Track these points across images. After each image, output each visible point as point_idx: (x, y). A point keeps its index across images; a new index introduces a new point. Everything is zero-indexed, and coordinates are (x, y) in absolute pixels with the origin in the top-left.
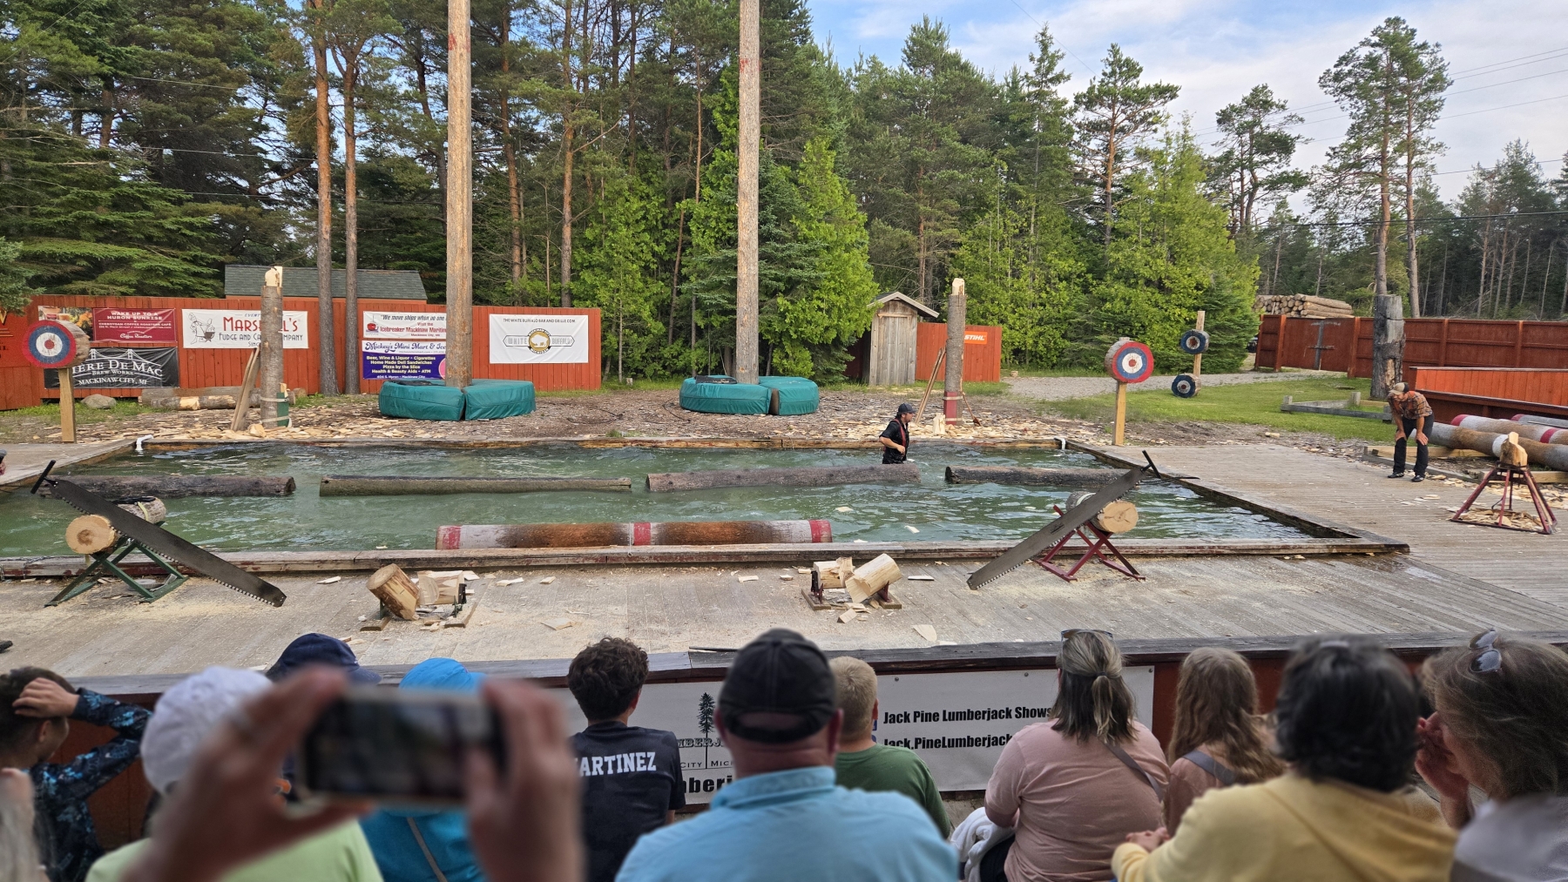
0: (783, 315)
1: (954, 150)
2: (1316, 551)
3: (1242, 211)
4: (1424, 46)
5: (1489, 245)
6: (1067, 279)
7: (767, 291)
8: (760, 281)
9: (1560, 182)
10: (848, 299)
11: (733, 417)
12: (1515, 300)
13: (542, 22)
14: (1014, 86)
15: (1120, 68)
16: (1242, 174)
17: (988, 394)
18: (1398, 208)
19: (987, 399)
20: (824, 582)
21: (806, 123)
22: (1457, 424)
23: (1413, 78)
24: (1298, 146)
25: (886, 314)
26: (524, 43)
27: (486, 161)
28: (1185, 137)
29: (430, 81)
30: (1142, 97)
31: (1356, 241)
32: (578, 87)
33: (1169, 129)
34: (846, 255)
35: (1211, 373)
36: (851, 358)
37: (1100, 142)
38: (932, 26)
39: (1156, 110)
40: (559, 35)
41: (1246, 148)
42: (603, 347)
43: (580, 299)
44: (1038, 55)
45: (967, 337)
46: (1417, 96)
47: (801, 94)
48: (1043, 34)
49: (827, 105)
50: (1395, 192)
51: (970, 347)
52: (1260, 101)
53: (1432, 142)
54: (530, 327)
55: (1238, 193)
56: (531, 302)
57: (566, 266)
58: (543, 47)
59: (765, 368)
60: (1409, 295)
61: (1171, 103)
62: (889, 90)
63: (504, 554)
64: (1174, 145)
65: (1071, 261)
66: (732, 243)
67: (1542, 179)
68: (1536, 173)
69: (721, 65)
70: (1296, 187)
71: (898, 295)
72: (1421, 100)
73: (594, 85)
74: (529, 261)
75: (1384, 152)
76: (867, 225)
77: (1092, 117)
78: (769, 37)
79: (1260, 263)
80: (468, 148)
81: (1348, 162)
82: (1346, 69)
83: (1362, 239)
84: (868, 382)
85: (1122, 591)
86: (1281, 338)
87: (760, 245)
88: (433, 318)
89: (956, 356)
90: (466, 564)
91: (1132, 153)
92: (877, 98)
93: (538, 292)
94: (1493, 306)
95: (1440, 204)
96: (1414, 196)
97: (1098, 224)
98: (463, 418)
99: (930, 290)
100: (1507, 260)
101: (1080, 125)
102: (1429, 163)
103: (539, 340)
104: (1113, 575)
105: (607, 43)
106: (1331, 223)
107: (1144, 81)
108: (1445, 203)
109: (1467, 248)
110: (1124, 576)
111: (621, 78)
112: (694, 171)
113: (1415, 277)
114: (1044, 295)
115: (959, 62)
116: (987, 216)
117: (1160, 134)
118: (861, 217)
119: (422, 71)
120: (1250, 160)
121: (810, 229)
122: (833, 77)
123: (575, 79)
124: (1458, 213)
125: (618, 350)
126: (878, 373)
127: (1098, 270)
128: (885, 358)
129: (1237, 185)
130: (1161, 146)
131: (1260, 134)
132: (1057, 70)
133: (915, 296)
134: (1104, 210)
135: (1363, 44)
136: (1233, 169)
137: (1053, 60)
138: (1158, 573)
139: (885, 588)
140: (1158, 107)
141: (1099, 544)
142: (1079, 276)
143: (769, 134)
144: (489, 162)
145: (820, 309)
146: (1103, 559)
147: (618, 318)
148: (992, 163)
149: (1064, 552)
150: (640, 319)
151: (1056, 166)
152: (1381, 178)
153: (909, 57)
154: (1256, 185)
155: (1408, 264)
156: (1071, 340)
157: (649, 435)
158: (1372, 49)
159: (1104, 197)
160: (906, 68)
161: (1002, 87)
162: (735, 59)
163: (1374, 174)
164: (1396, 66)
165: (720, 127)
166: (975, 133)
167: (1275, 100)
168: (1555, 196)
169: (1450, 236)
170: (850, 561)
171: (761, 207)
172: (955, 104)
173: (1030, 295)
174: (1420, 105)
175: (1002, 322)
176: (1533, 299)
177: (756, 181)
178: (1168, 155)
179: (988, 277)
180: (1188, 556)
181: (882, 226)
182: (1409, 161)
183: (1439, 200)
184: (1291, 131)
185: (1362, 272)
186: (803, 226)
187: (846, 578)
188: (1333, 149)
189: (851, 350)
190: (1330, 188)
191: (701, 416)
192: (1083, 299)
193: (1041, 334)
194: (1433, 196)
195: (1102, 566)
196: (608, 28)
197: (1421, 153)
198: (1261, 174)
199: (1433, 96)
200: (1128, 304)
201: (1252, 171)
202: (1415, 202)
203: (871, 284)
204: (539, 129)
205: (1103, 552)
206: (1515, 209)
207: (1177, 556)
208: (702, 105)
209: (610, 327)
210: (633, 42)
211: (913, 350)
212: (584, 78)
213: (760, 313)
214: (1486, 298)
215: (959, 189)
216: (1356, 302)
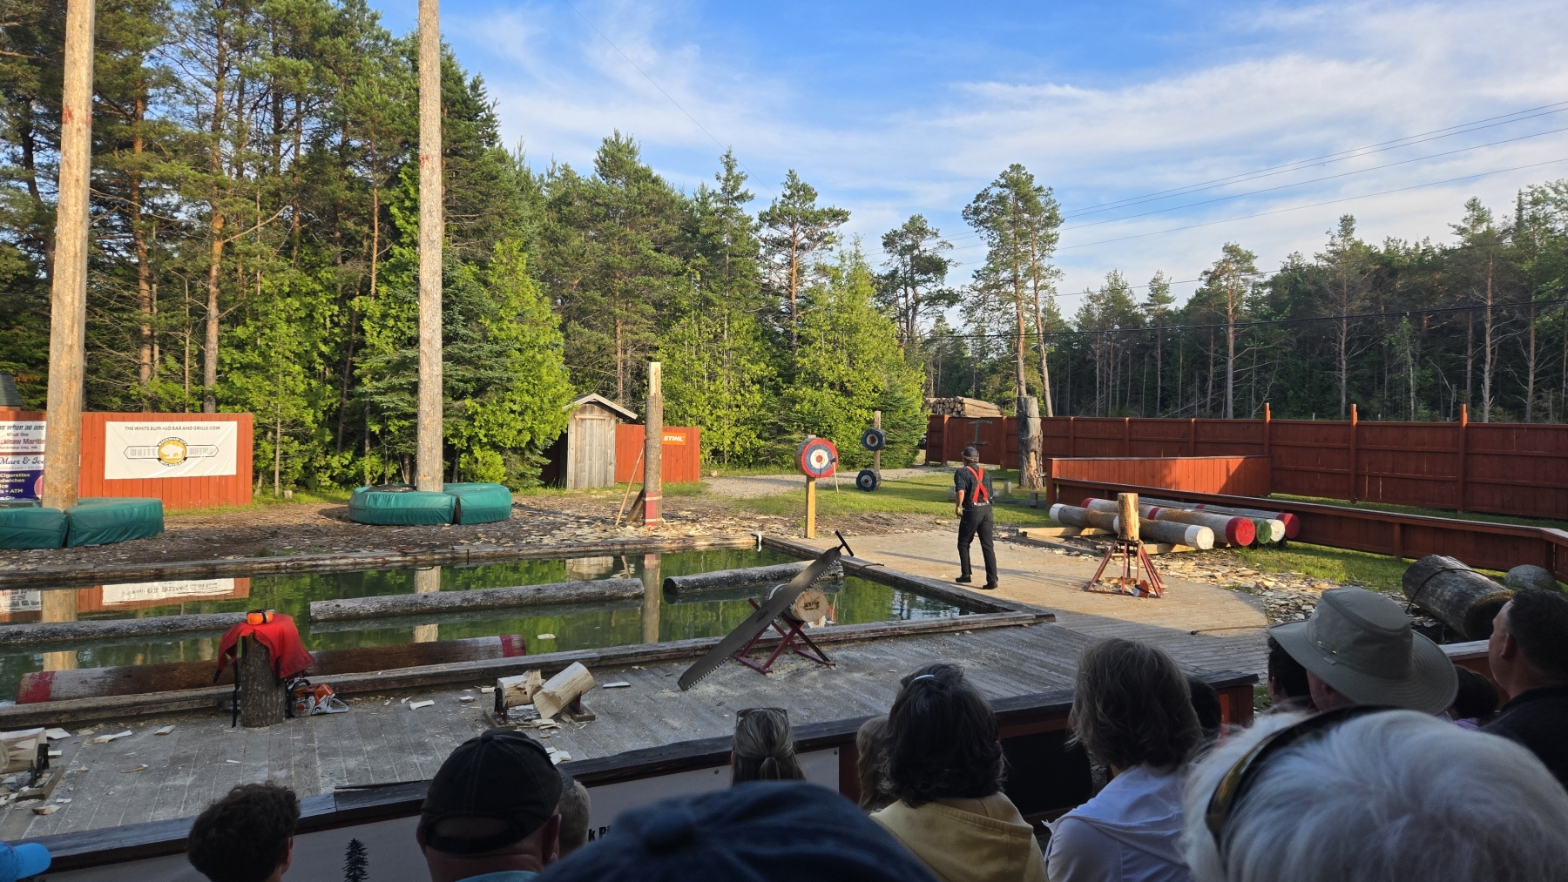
0: (471, 418)
1: (648, 257)
2: (981, 626)
3: (907, 323)
4: (1040, 189)
5: (1100, 356)
6: (760, 382)
7: (452, 391)
8: (445, 382)
9: (1146, 305)
10: (542, 401)
11: (412, 529)
12: (1123, 401)
13: (188, 102)
14: (704, 203)
15: (798, 192)
16: (906, 290)
17: (688, 494)
18: (1029, 323)
19: (687, 499)
20: (509, 700)
21: (497, 223)
22: (1086, 506)
23: (1034, 215)
24: (950, 268)
25: (583, 416)
26: (163, 122)
27: (110, 249)
28: (857, 256)
29: (38, 158)
30: (817, 219)
31: (1001, 351)
32: (230, 173)
33: (843, 248)
34: (539, 357)
35: (890, 468)
36: (547, 461)
37: (784, 257)
38: (623, 141)
39: (831, 230)
40: (206, 117)
41: (908, 268)
42: (256, 457)
43: (227, 403)
44: (724, 174)
45: (666, 438)
46: (1038, 230)
47: (488, 195)
48: (727, 157)
49: (517, 208)
50: (1027, 309)
51: (668, 449)
52: (916, 228)
53: (1052, 269)
54: (158, 437)
55: (904, 307)
56: (163, 407)
57: (211, 366)
58: (187, 129)
59: (450, 475)
60: (1044, 398)
61: (842, 225)
62: (582, 197)
63: (107, 703)
64: (848, 262)
65: (763, 365)
66: (413, 342)
67: (1135, 303)
68: (1130, 297)
69: (400, 161)
70: (951, 304)
71: (596, 397)
72: (1041, 233)
73: (251, 174)
74: (162, 360)
75: (1016, 276)
76: (563, 328)
77: (776, 234)
78: (454, 137)
79: (925, 370)
80: (83, 232)
81: (989, 281)
82: (982, 205)
83: (1005, 349)
84: (565, 486)
85: (815, 679)
86: (945, 436)
87: (444, 345)
88: (29, 428)
89: (655, 456)
90: (53, 720)
91: (812, 268)
92: (570, 204)
93: (173, 396)
94: (1107, 407)
95: (1061, 321)
96: (1041, 314)
97: (786, 332)
98: (65, 545)
99: (628, 390)
100: (1115, 368)
101: (765, 241)
102: (1051, 286)
103: (171, 451)
104: (805, 664)
105: (268, 130)
106: (980, 335)
107: (820, 204)
108: (1065, 321)
109: (1084, 358)
110: (815, 664)
111: (284, 168)
112: (369, 267)
113: (1047, 382)
114: (739, 397)
115: (650, 175)
116: (682, 321)
117: (836, 253)
118: (555, 319)
119: (29, 146)
120: (912, 278)
121: (501, 329)
122: (524, 182)
123: (225, 165)
124: (1075, 329)
125: (274, 459)
126: (576, 476)
127: (789, 374)
128: (582, 461)
129: (902, 300)
130: (837, 263)
131: (918, 256)
132: (742, 189)
133: (614, 398)
134: (791, 319)
135: (994, 184)
136: (898, 286)
137: (738, 180)
138: (847, 658)
139: (577, 699)
140: (832, 228)
141: (792, 634)
142: (771, 380)
143: (455, 233)
144: (114, 251)
145: (513, 412)
146: (797, 650)
147: (275, 424)
148: (685, 271)
149: (760, 646)
150: (302, 425)
151: (745, 276)
152: (1015, 298)
153: (601, 169)
154: (918, 302)
155: (1041, 371)
156: (766, 440)
157: (309, 552)
158: (1001, 190)
159: (790, 307)
160: (599, 177)
161: (691, 202)
162: (415, 157)
163: (1010, 294)
164: (1020, 204)
165: (399, 222)
166: (668, 242)
167: (930, 228)
168: (1145, 316)
169: (1071, 349)
170: (538, 673)
171: (445, 307)
172: (649, 215)
173: (726, 397)
174: (1041, 237)
175: (700, 423)
176: (1136, 401)
177: (439, 279)
178: (843, 271)
179: (686, 379)
180: (874, 639)
181: (579, 328)
182: (1036, 285)
183: (1061, 318)
184: (944, 255)
185: (1007, 377)
186: (494, 327)
187: (534, 692)
188: (977, 272)
189: (546, 453)
190: (978, 304)
191: (374, 529)
192: (774, 401)
193: (738, 435)
194: (1057, 315)
195: (795, 656)
196: (268, 115)
197: (1044, 277)
198: (922, 291)
199: (1051, 231)
200: (815, 405)
201: (914, 288)
202: (1042, 319)
203: (566, 385)
204: (181, 216)
205: (797, 642)
206: (1117, 327)
207: (863, 640)
208: (379, 200)
209: (265, 433)
210: (299, 132)
211: (611, 452)
212: (238, 164)
213: (444, 416)
214: (1101, 400)
215: (655, 295)
216: (1003, 403)
